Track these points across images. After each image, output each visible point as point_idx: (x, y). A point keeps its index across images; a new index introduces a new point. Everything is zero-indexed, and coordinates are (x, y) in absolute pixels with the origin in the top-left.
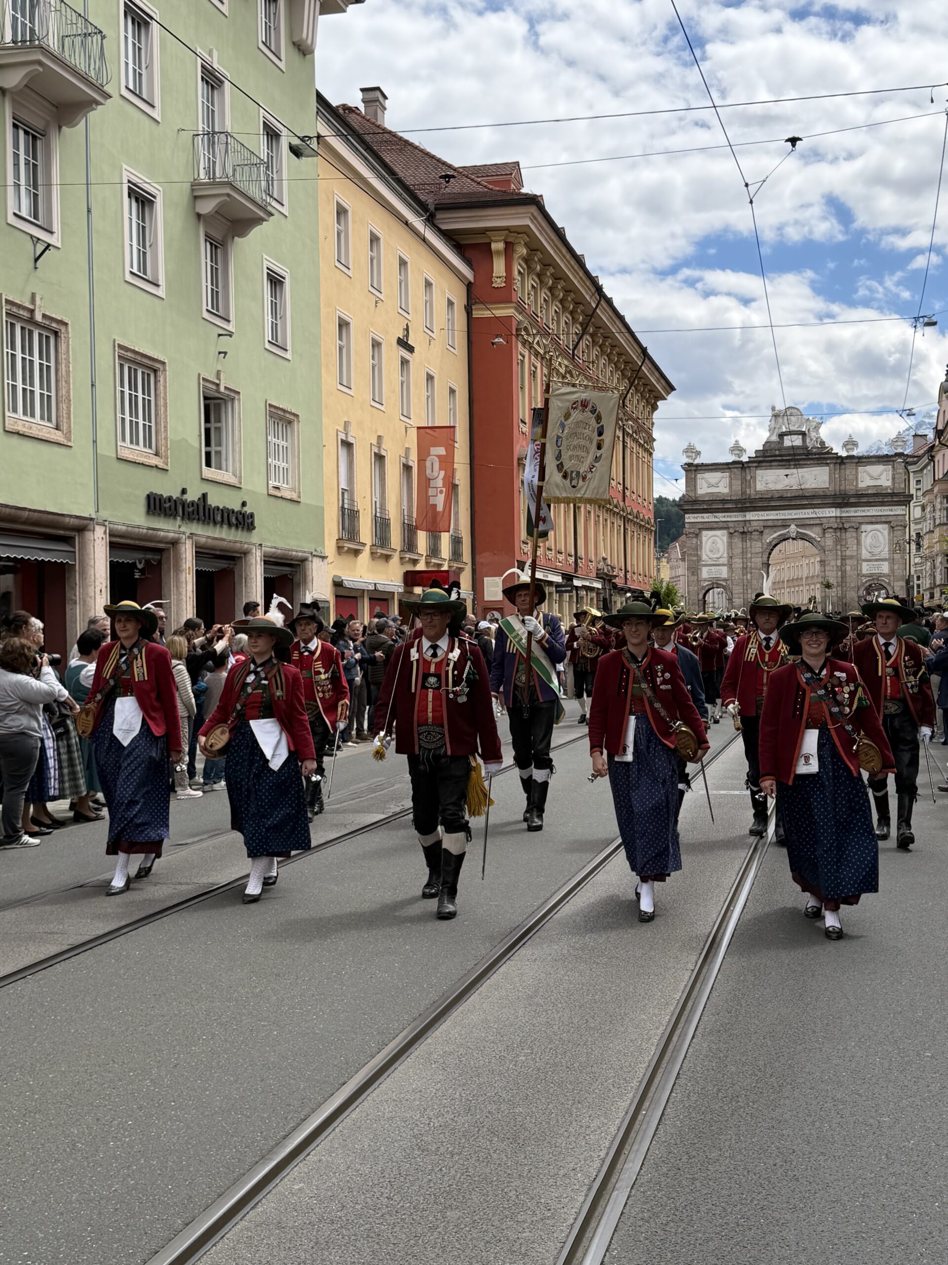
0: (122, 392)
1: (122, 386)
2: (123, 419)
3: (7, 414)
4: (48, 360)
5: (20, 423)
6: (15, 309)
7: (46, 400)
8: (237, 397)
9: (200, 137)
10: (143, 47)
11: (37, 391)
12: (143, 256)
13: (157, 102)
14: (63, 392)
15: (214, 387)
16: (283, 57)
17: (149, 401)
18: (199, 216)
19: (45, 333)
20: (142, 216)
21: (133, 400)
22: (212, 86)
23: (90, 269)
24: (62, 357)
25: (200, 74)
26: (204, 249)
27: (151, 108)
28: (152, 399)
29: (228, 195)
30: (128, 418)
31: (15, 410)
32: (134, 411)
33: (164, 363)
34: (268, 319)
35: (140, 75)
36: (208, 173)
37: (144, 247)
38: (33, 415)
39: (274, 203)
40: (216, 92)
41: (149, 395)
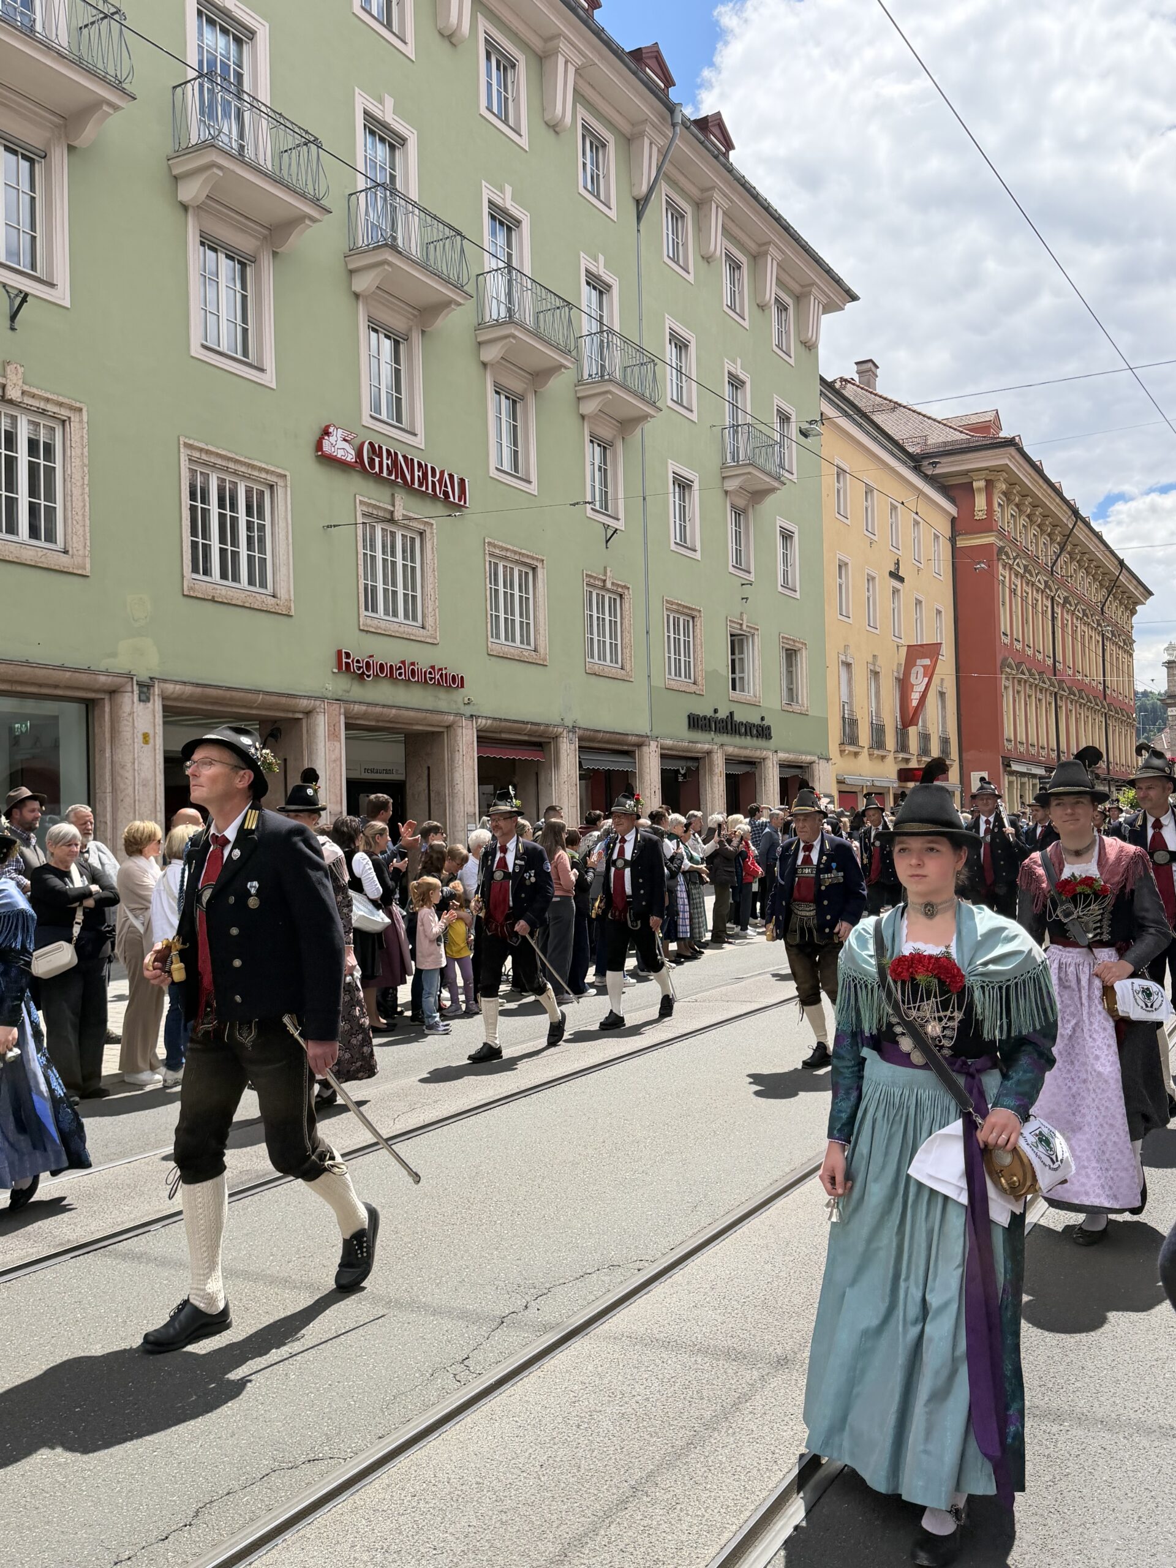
0: (669, 637)
1: (669, 632)
2: (669, 657)
3: (587, 660)
4: (615, 617)
5: (596, 667)
6: (592, 581)
7: (614, 647)
8: (756, 633)
9: (727, 430)
10: (683, 365)
11: (608, 641)
12: (683, 529)
13: (695, 408)
14: (626, 640)
15: (739, 627)
16: (792, 355)
17: (689, 641)
18: (726, 492)
19: (613, 596)
20: (683, 498)
21: (677, 641)
22: (736, 387)
23: (646, 544)
24: (626, 613)
25: (727, 379)
26: (730, 517)
27: (689, 413)
28: (691, 639)
29: (749, 473)
30: (673, 656)
31: (592, 657)
32: (677, 652)
33: (700, 611)
34: (780, 567)
35: (681, 387)
36: (733, 458)
37: (685, 522)
38: (605, 660)
39: (786, 474)
40: (739, 391)
41: (689, 637)
